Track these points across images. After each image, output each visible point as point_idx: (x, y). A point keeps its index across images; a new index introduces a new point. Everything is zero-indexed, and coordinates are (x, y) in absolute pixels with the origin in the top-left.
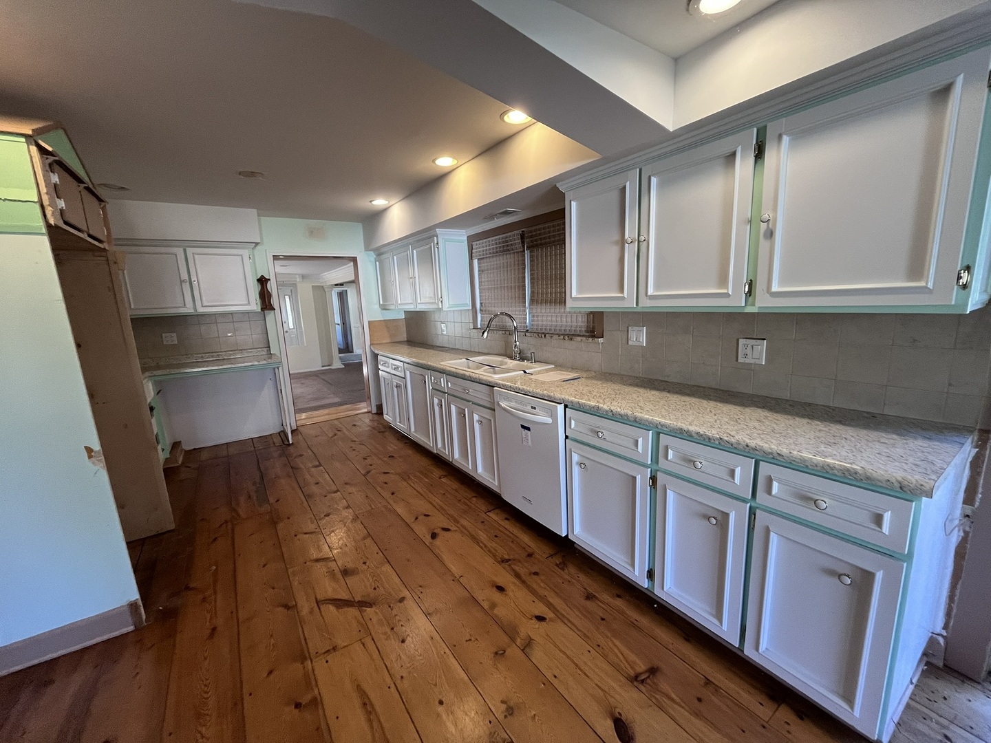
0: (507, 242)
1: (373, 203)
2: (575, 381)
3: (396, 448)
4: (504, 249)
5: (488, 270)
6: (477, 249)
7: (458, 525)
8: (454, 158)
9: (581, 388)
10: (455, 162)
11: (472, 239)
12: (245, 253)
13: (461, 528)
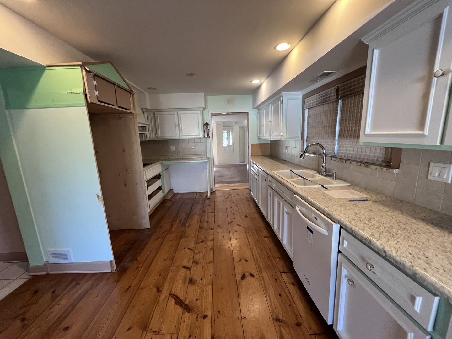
0: (326, 95)
1: (252, 82)
2: (362, 202)
3: (251, 211)
4: (324, 101)
5: (313, 115)
6: (307, 102)
7: (261, 276)
8: (288, 43)
9: (363, 211)
10: (290, 46)
11: (305, 97)
12: (199, 112)
13: (261, 278)
